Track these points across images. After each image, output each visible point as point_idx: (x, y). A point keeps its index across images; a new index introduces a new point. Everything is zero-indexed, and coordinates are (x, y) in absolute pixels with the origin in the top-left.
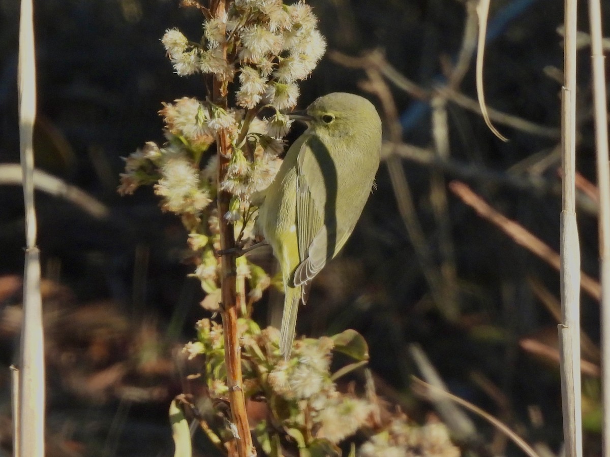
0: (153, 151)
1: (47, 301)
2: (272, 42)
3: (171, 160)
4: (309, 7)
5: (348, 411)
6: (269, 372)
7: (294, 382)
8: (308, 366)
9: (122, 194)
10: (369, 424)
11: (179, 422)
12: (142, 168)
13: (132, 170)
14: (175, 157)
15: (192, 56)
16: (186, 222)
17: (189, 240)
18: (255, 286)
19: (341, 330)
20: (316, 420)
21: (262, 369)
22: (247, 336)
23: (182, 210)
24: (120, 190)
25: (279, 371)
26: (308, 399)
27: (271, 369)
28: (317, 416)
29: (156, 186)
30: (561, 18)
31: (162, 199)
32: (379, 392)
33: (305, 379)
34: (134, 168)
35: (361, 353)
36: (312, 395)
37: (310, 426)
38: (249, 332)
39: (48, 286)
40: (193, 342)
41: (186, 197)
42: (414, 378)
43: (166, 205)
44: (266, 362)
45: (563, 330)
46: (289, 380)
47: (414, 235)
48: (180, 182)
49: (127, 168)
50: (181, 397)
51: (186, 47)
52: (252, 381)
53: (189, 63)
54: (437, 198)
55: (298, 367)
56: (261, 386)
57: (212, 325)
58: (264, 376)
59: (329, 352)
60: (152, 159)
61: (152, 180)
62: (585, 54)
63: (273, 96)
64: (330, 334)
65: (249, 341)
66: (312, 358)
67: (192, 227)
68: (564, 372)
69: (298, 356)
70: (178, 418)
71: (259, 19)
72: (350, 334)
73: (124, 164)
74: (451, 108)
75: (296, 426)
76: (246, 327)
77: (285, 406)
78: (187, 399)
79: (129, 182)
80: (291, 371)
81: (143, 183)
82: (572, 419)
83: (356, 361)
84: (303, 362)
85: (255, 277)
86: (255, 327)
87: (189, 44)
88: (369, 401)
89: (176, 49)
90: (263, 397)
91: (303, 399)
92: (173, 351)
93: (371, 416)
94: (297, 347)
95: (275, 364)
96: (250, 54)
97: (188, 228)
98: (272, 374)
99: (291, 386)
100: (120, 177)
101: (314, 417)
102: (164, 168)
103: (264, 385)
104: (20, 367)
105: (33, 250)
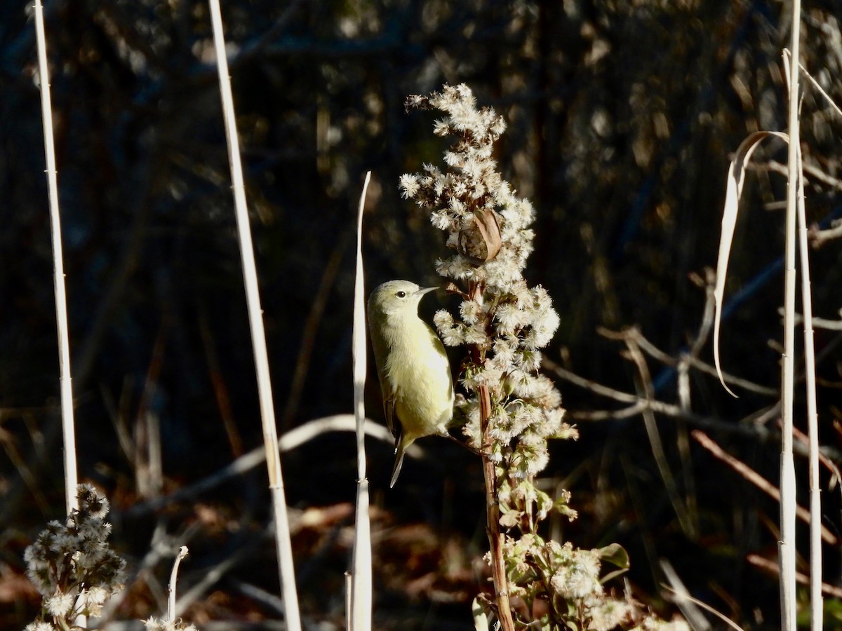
1: (374, 522)
2: (520, 317)
4: (544, 290)
5: (610, 610)
6: (551, 577)
7: (570, 584)
8: (582, 572)
10: (627, 621)
11: (480, 615)
15: (459, 331)
18: (541, 508)
19: (608, 544)
20: (588, 615)
21: (546, 573)
22: (534, 547)
25: (559, 575)
26: (582, 598)
27: (553, 573)
28: (589, 612)
30: (782, 302)
32: (634, 596)
33: (580, 582)
35: (624, 563)
36: (585, 595)
37: (583, 620)
38: (536, 544)
39: (374, 512)
42: (663, 585)
43: (471, 443)
44: (549, 568)
45: (782, 546)
46: (567, 582)
47: (664, 472)
50: (482, 595)
51: (453, 324)
52: (539, 583)
53: (456, 337)
54: (682, 444)
55: (574, 572)
56: (545, 588)
57: (507, 538)
58: (548, 580)
59: (598, 561)
62: (799, 329)
63: (521, 361)
64: (598, 547)
65: (535, 552)
66: (585, 565)
68: (782, 580)
69: (574, 563)
70: (479, 612)
71: (510, 299)
72: (615, 546)
74: (692, 372)
75: (573, 619)
76: (534, 541)
77: (564, 602)
78: (486, 596)
80: (568, 576)
82: (788, 616)
83: (619, 568)
84: (578, 568)
85: (541, 500)
86: (540, 541)
87: (455, 322)
88: (626, 602)
89: (444, 325)
90: (546, 596)
91: (578, 598)
92: (473, 563)
93: (628, 615)
94: (574, 556)
95: (557, 570)
96: (505, 327)
98: (554, 578)
99: (568, 587)
101: (586, 613)
103: (547, 586)
104: (352, 573)
105: (363, 481)
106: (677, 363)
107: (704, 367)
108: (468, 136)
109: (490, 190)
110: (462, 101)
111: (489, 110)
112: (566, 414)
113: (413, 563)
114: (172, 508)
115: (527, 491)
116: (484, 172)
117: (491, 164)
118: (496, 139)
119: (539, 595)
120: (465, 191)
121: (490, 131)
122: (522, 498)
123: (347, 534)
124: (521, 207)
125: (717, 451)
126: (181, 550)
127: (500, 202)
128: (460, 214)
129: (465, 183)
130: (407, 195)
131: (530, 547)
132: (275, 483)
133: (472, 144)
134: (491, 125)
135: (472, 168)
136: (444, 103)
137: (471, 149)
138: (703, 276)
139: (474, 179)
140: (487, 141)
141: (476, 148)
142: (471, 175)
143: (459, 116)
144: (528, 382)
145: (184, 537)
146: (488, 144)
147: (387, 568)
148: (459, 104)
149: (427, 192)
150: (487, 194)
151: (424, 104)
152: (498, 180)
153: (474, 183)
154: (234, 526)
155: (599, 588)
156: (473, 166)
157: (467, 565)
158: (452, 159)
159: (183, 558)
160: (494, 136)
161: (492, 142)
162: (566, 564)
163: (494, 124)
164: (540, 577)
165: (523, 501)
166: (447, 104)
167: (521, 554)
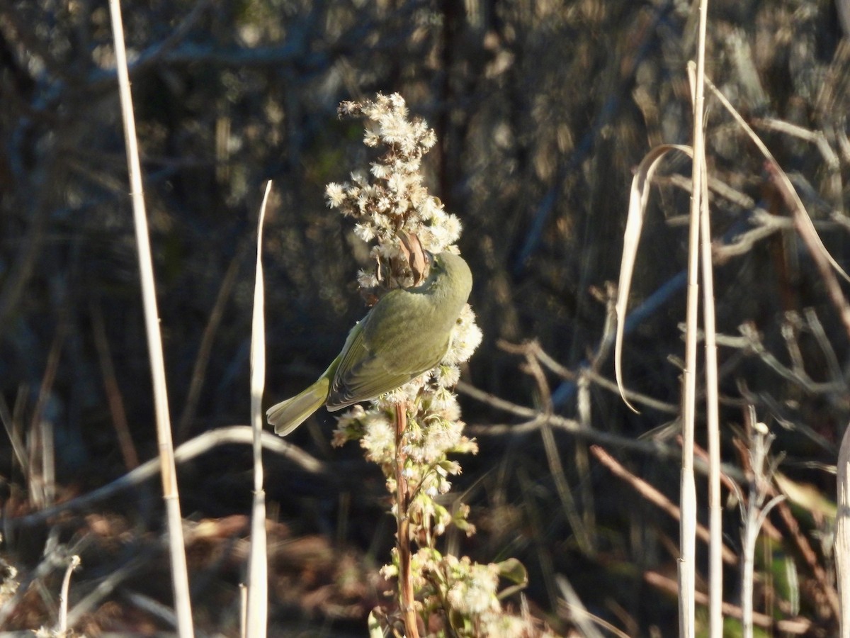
0: (360, 413)
1: (271, 535)
3: (374, 420)
5: (506, 626)
6: (447, 592)
7: (467, 599)
8: (479, 587)
9: (335, 447)
11: (376, 629)
12: (350, 426)
13: (343, 427)
14: (377, 418)
16: (384, 470)
17: (387, 484)
18: (438, 522)
19: (505, 558)
21: (443, 588)
22: (431, 562)
23: (382, 460)
24: (333, 443)
25: (456, 590)
26: (479, 614)
27: (449, 588)
28: (485, 628)
29: (362, 440)
30: (683, 317)
31: (366, 451)
32: (532, 613)
33: (477, 597)
34: (344, 426)
35: (521, 578)
36: (482, 611)
38: (433, 558)
39: (271, 523)
40: (388, 565)
41: (385, 450)
43: (369, 456)
44: (446, 583)
45: (682, 563)
46: (463, 597)
47: (562, 488)
48: (381, 437)
49: (339, 426)
50: (378, 609)
52: (435, 598)
54: (580, 459)
55: (471, 588)
56: (441, 602)
58: (444, 595)
59: (495, 576)
60: (359, 419)
61: (359, 436)
62: (701, 346)
64: (497, 562)
65: (432, 566)
66: (482, 581)
67: (389, 474)
68: (681, 602)
69: (471, 579)
70: (375, 626)
72: (513, 562)
73: (337, 422)
74: (593, 389)
75: (468, 634)
76: (431, 555)
77: (460, 618)
78: (382, 610)
79: (340, 437)
80: (465, 591)
81: (352, 438)
83: (516, 584)
84: (474, 583)
85: (438, 514)
86: (437, 555)
88: (523, 619)
90: (442, 611)
91: (474, 613)
93: (525, 631)
94: (471, 571)
95: (453, 585)
97: (387, 475)
98: (451, 592)
99: (465, 602)
100: (333, 433)
101: (482, 629)
102: (368, 427)
103: (444, 601)
104: (247, 585)
105: (260, 493)
106: (578, 377)
107: (604, 382)
108: (395, 149)
109: (415, 206)
110: (393, 111)
111: (421, 122)
112: (466, 427)
113: (307, 576)
114: (65, 518)
115: (425, 505)
116: (409, 187)
117: (417, 179)
118: (425, 152)
119: (435, 610)
120: (389, 206)
121: (420, 144)
122: (419, 511)
123: (242, 546)
124: (448, 223)
125: (616, 467)
126: (72, 560)
127: (426, 217)
128: (384, 226)
129: (389, 198)
130: (332, 204)
131: (427, 561)
132: (170, 493)
133: (400, 157)
134: (421, 138)
135: (397, 183)
136: (376, 113)
137: (399, 163)
138: (604, 290)
139: (398, 194)
140: (416, 154)
141: (404, 162)
142: (395, 190)
143: (389, 128)
144: (446, 397)
145: (75, 547)
146: (416, 157)
147: (283, 581)
148: (390, 115)
149: (352, 203)
150: (411, 209)
151: (357, 112)
152: (424, 195)
153: (398, 199)
154: (127, 536)
155: (496, 604)
156: (399, 180)
157: (363, 579)
158: (379, 171)
159: (74, 567)
160: (424, 149)
161: (420, 155)
162: (463, 579)
163: (424, 137)
164: (437, 592)
165: (420, 515)
166: (378, 114)
167: (418, 568)
